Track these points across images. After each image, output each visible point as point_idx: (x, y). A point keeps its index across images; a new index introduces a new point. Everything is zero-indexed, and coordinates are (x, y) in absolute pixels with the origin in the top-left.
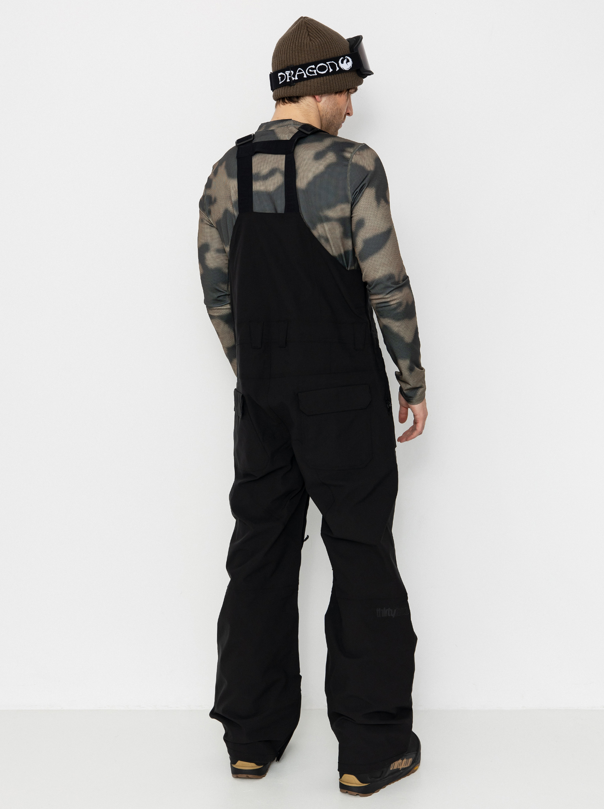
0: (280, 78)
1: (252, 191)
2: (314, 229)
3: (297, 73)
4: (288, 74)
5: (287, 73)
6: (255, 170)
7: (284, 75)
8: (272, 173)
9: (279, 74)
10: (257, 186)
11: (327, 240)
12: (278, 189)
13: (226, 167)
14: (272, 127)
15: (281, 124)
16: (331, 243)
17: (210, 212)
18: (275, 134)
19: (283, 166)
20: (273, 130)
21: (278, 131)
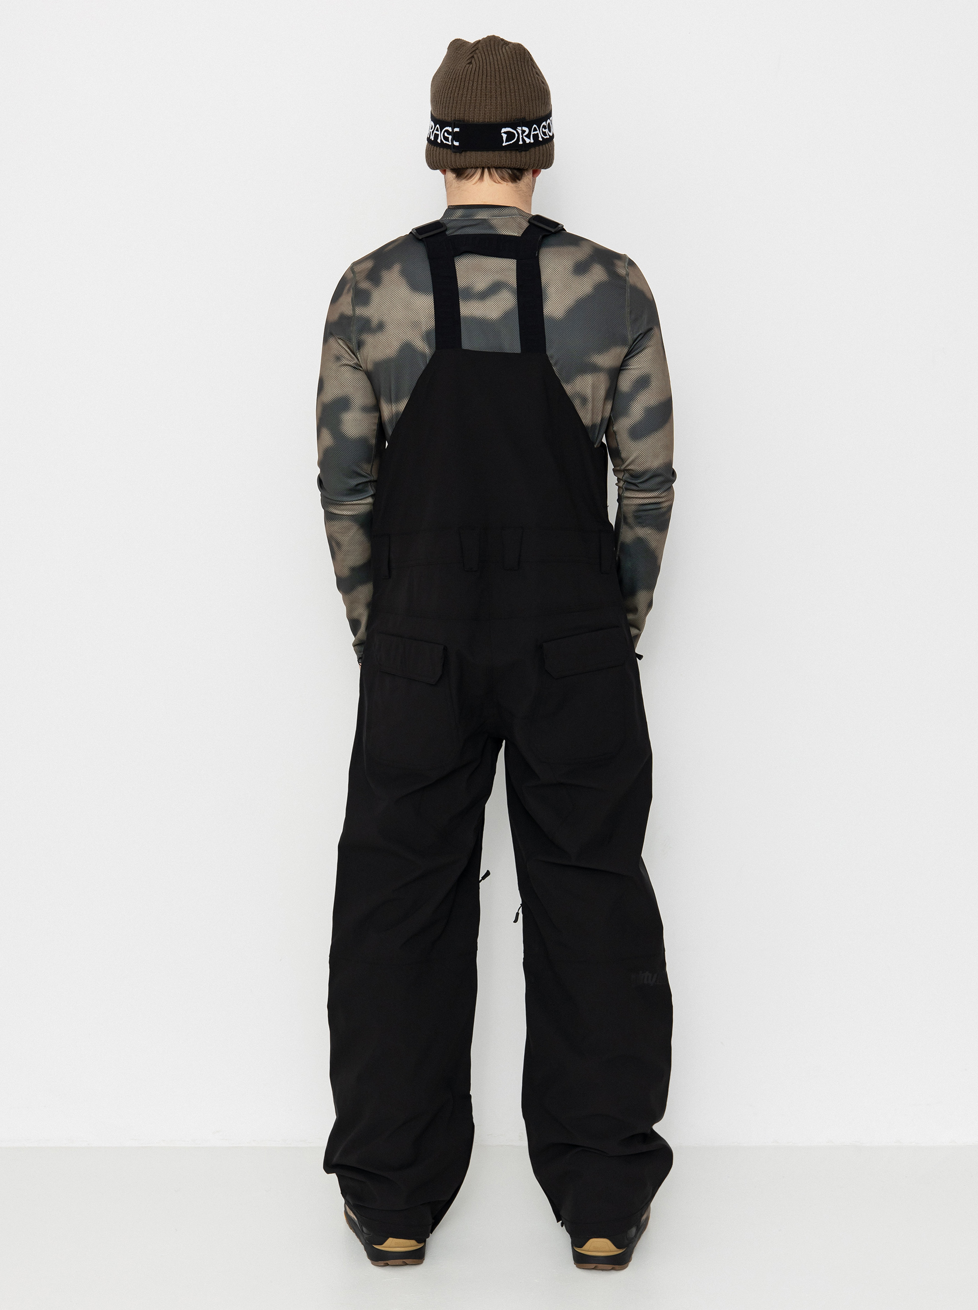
0: (505, 136)
1: (460, 317)
2: (568, 382)
3: (532, 133)
4: (520, 132)
5: (519, 129)
6: (462, 282)
7: (515, 132)
8: (495, 288)
9: (504, 130)
10: (468, 309)
11: (584, 400)
12: (506, 316)
13: (404, 273)
14: (481, 215)
15: (496, 211)
16: (590, 406)
17: (360, 344)
18: (491, 227)
19: (512, 280)
20: (485, 219)
21: (495, 222)
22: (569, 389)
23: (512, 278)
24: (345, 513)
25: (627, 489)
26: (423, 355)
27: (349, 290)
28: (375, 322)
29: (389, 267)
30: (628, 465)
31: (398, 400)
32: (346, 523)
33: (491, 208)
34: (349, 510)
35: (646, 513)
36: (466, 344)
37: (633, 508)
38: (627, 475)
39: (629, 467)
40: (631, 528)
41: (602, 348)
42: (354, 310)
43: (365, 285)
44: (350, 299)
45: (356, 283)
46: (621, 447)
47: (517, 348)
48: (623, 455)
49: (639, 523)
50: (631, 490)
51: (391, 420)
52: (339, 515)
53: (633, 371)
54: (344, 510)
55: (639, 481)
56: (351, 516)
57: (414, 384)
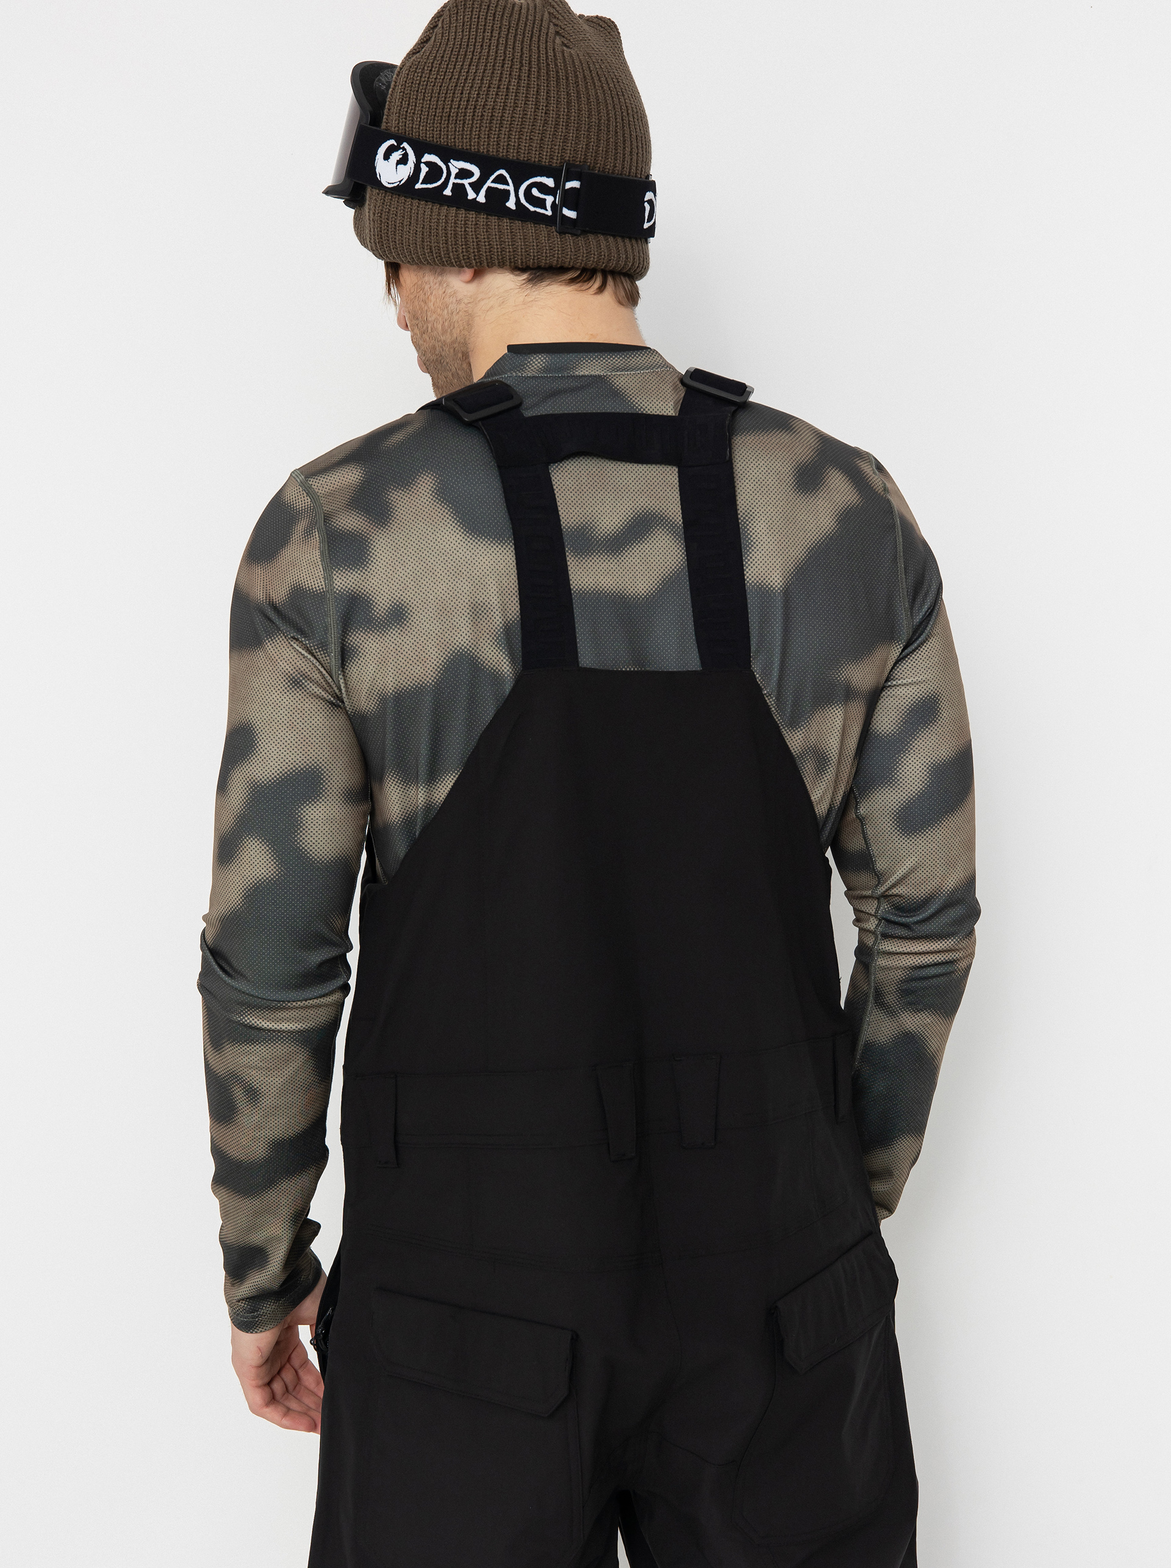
1: (570, 591)
2: (795, 725)
6: (568, 516)
8: (639, 528)
10: (585, 574)
11: (821, 760)
12: (667, 585)
13: (445, 494)
14: (590, 368)
15: (617, 360)
16: (831, 772)
17: (345, 655)
18: (616, 394)
19: (672, 507)
20: (600, 376)
21: (624, 381)
22: (795, 740)
23: (671, 505)
24: (285, 1026)
25: (885, 936)
26: (495, 677)
27: (308, 533)
28: (382, 602)
29: (405, 481)
30: (894, 886)
31: (432, 777)
32: (280, 1049)
33: (606, 351)
34: (288, 1020)
35: (925, 983)
36: (587, 657)
37: (900, 974)
38: (885, 906)
39: (895, 891)
40: (891, 1012)
41: (861, 651)
42: (329, 578)
43: (350, 521)
44: (316, 555)
45: (327, 518)
46: (875, 849)
47: (692, 662)
48: (881, 865)
49: (910, 1004)
50: (894, 937)
51: (409, 821)
52: (269, 1030)
53: (901, 691)
54: (282, 1020)
55: (915, 919)
56: (299, 1032)
57: (473, 743)
